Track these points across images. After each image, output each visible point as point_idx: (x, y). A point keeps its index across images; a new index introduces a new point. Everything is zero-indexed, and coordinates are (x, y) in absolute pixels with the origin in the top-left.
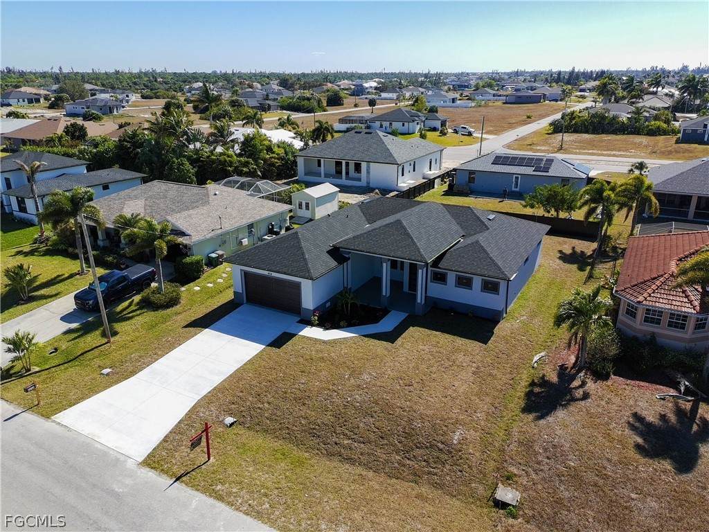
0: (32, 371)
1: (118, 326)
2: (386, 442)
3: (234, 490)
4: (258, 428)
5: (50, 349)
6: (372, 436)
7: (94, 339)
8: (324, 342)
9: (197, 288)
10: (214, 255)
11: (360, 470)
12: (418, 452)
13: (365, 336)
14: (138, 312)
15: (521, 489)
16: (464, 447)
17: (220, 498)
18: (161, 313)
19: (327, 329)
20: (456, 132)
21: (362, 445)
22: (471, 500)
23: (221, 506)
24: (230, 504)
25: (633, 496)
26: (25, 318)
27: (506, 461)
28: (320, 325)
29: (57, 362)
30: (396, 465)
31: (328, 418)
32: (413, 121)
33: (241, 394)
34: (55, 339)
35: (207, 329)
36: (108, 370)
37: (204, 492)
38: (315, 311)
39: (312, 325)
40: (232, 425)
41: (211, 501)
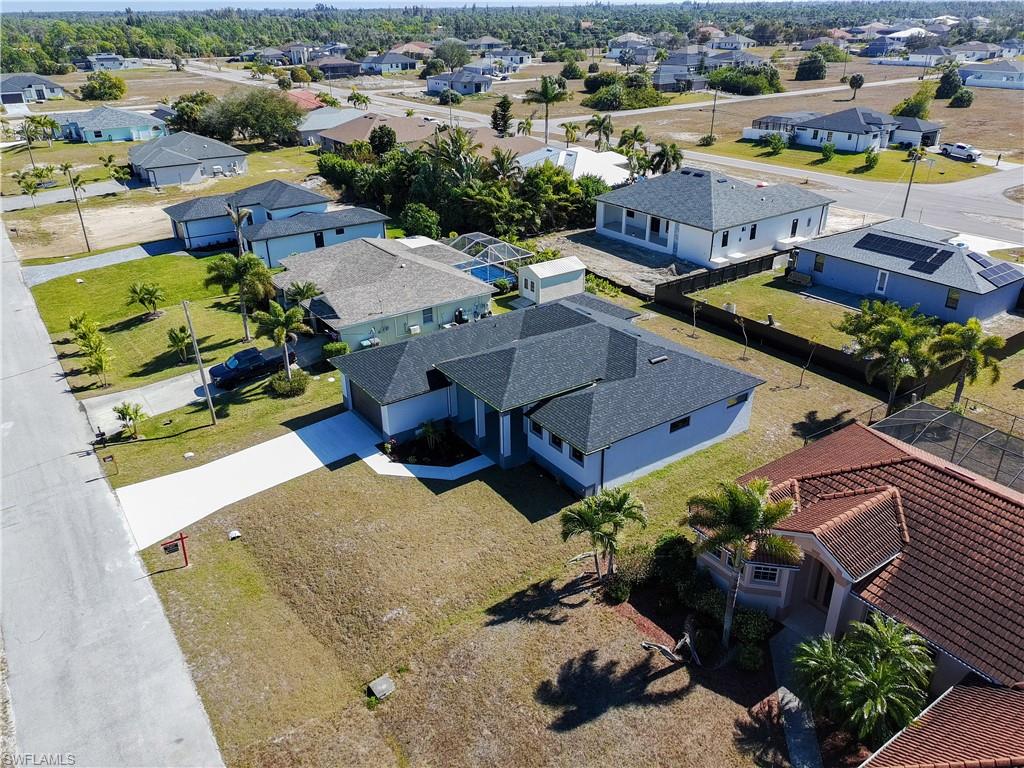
0: (139, 439)
1: (233, 409)
2: (331, 597)
3: (181, 599)
4: (251, 548)
5: (166, 420)
6: (325, 589)
7: (205, 417)
8: (376, 476)
9: (332, 380)
10: (365, 343)
11: (294, 616)
12: (350, 618)
13: (420, 479)
14: (261, 396)
15: (400, 684)
16: (389, 627)
17: (165, 601)
18: (281, 402)
19: (394, 461)
20: (945, 153)
21: (313, 594)
22: (352, 678)
23: (160, 608)
24: (167, 609)
25: (486, 732)
26: (172, 381)
27: (414, 654)
28: (390, 455)
29: (163, 434)
30: (324, 623)
31: (306, 559)
32: (867, 133)
33: (261, 511)
34: (177, 412)
35: (293, 432)
36: (191, 454)
37: (158, 592)
38: (392, 437)
39: (385, 453)
40: (234, 539)
41: (157, 601)
